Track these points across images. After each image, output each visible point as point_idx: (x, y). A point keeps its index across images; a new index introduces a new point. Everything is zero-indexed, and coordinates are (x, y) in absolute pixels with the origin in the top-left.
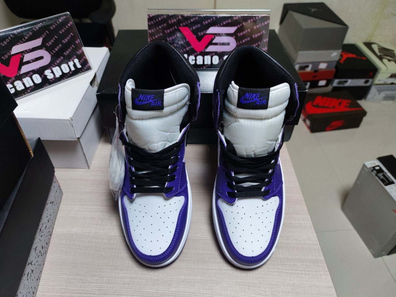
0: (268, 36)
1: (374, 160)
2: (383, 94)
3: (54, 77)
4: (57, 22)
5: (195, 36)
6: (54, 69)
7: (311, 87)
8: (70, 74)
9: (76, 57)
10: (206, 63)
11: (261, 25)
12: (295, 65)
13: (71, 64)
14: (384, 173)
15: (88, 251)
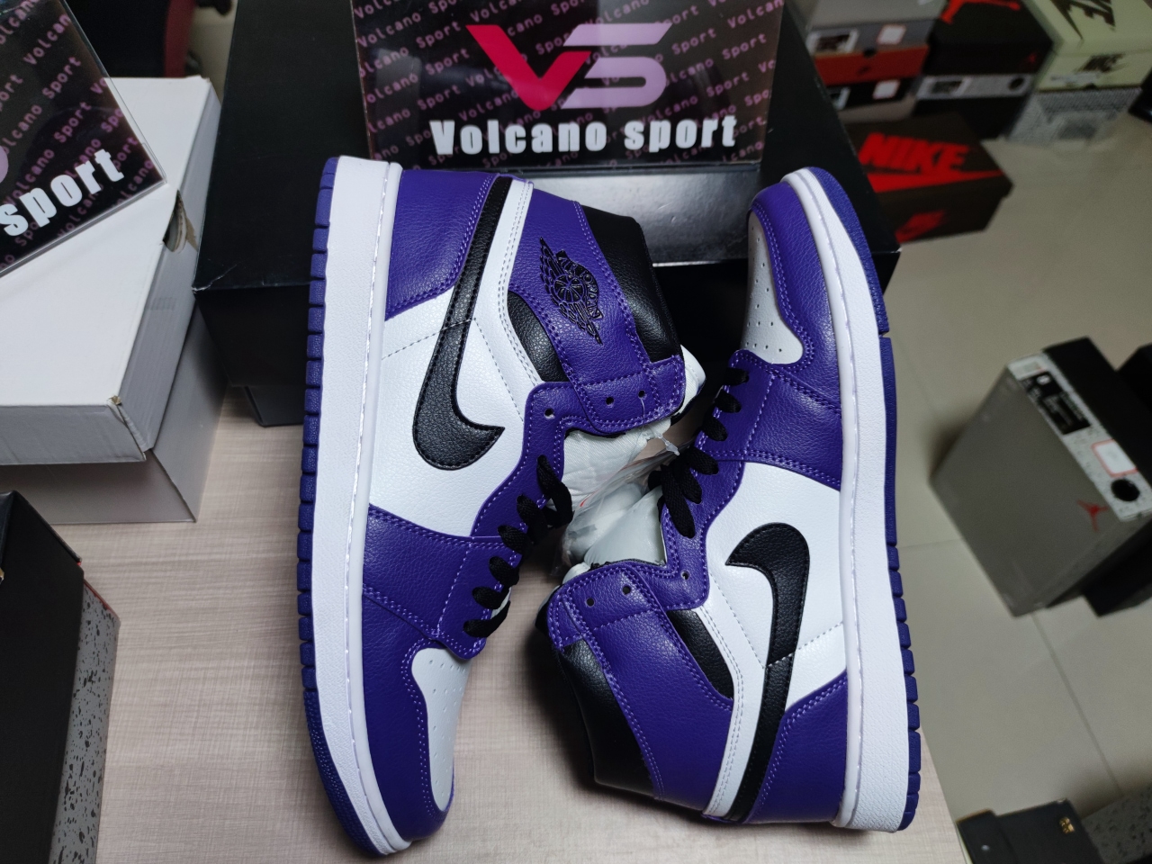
0: (775, 54)
1: (1033, 355)
2: (1060, 121)
3: (29, 229)
4: (11, 21)
5: (524, 57)
6: (26, 199)
7: (851, 103)
8: (88, 209)
9: (99, 143)
10: (563, 147)
11: (754, 12)
12: (806, 35)
13: (85, 170)
14: (1062, 396)
15: (227, 822)
